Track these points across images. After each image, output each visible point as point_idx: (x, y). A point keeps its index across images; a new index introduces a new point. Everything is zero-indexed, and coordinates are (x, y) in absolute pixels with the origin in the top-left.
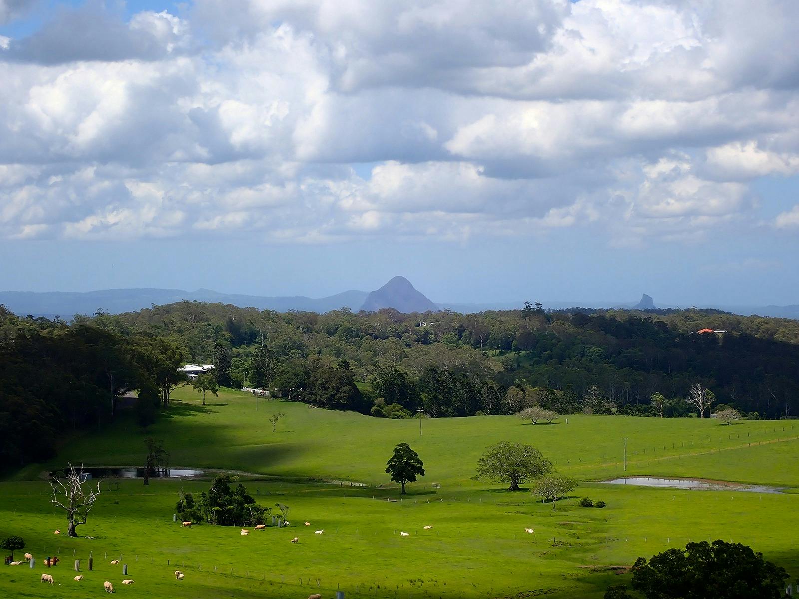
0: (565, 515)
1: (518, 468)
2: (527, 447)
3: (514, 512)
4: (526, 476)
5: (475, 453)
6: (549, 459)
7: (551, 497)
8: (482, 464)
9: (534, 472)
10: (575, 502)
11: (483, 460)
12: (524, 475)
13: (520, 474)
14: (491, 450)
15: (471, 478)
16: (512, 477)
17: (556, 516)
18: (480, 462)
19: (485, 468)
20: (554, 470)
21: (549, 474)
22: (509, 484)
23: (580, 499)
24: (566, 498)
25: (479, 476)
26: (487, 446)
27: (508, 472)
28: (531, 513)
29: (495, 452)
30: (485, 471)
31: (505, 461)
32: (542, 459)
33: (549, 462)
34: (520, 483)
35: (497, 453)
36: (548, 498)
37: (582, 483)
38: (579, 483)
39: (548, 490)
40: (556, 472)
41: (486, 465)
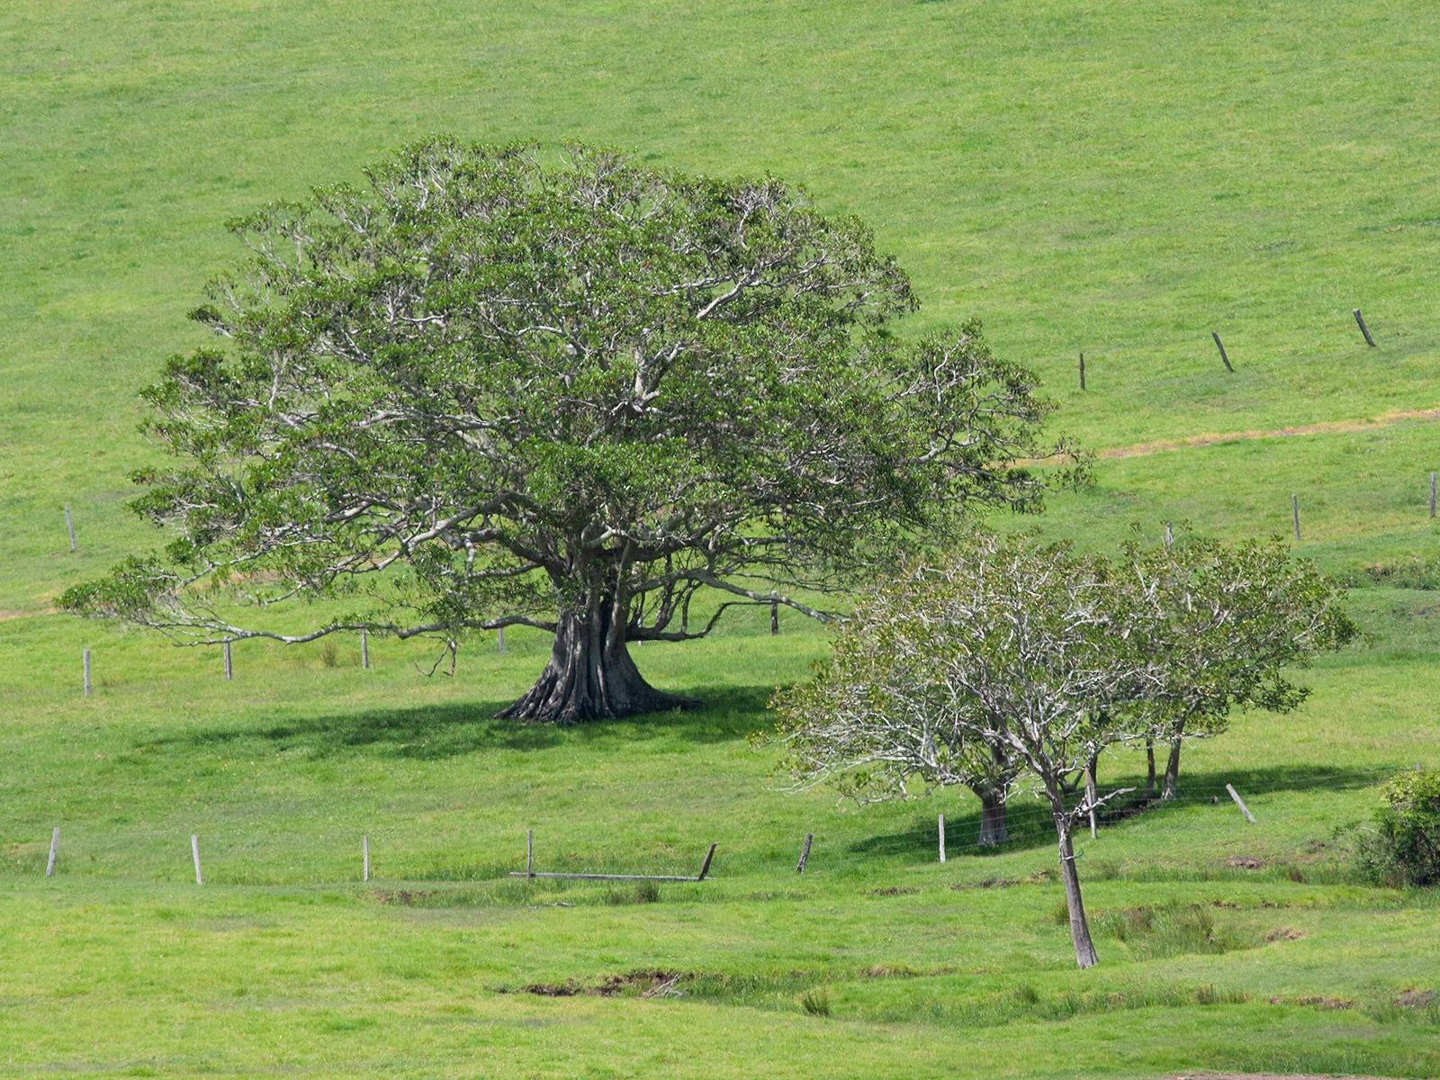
0: (1206, 999)
1: (629, 459)
2: (721, 197)
3: (600, 976)
4: (724, 547)
5: (114, 301)
6: (990, 336)
7: (1026, 788)
8: (200, 418)
9: (820, 491)
10: (1321, 832)
11: (205, 371)
12: (696, 543)
13: (654, 523)
14: (297, 252)
15: (76, 601)
16: (556, 571)
17: (1102, 1004)
18: (166, 396)
19: (234, 468)
20: (1061, 462)
21: (1002, 520)
22: (527, 649)
23: (1377, 797)
24: (1210, 790)
25: (166, 567)
26: (240, 203)
27: (510, 503)
28: (795, 981)
29: (348, 274)
30: (230, 500)
31: (468, 380)
32: (909, 331)
33: (999, 370)
34: (655, 634)
35: (375, 291)
36: (991, 803)
37: (1401, 612)
38: (1360, 603)
39: (989, 698)
40: (1079, 480)
41: (241, 439)
